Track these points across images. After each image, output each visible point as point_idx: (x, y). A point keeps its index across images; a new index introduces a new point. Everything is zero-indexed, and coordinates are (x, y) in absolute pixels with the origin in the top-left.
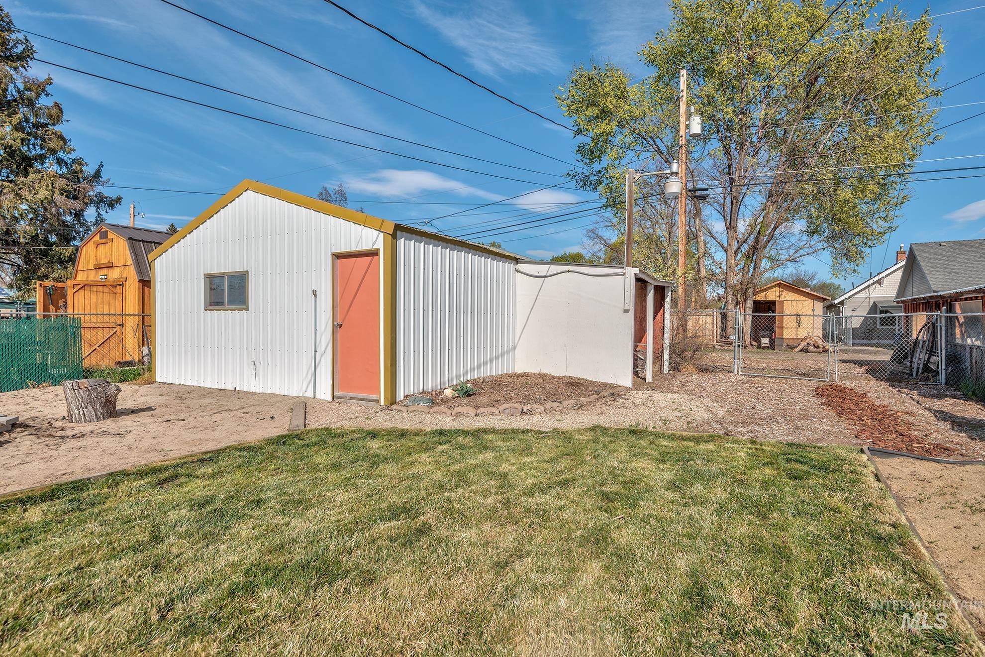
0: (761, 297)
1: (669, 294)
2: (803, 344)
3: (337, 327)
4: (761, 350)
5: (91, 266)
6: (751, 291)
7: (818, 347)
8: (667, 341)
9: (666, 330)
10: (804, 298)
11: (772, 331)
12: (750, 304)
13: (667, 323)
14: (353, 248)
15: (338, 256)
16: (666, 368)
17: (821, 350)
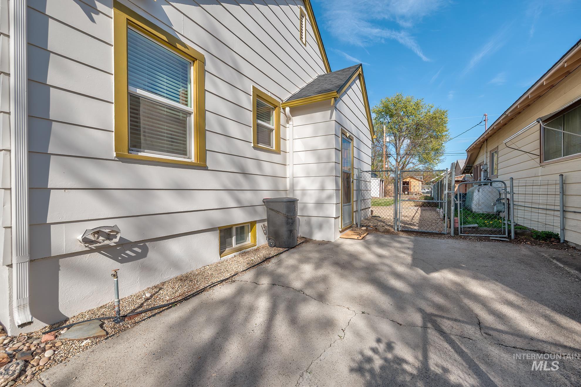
0: (404, 180)
2: (415, 193)
4: (406, 195)
6: (402, 178)
7: (419, 194)
10: (416, 180)
11: (408, 190)
12: (401, 182)
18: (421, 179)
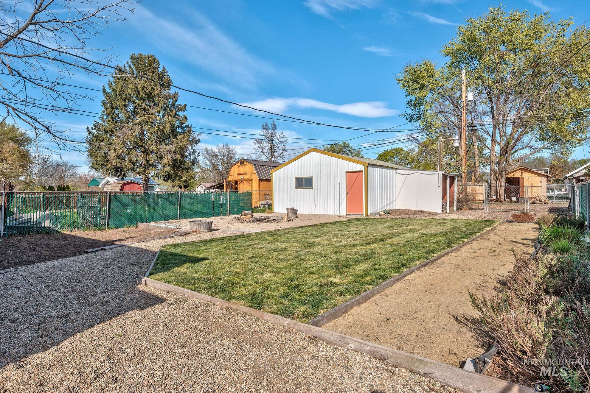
0: (511, 176)
1: (456, 179)
2: (533, 200)
3: (347, 193)
4: (512, 203)
5: (236, 174)
6: (504, 173)
7: (541, 201)
8: (456, 198)
9: (455, 193)
10: (535, 176)
11: (518, 193)
12: (503, 180)
13: (456, 190)
14: (353, 170)
15: (347, 172)
16: (455, 209)
17: (543, 202)
18: (545, 173)
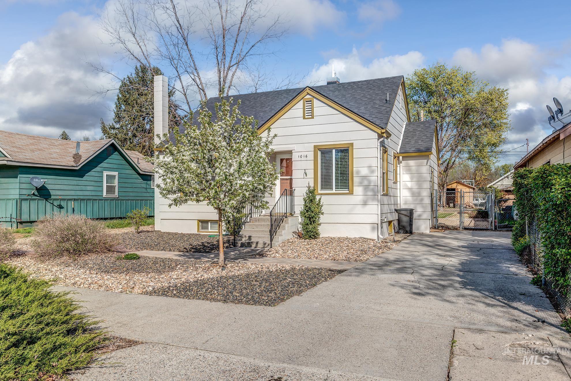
0: (449, 187)
4: (450, 208)
6: (445, 185)
7: (470, 206)
10: (466, 188)
11: (454, 200)
12: (445, 190)
18: (472, 185)
